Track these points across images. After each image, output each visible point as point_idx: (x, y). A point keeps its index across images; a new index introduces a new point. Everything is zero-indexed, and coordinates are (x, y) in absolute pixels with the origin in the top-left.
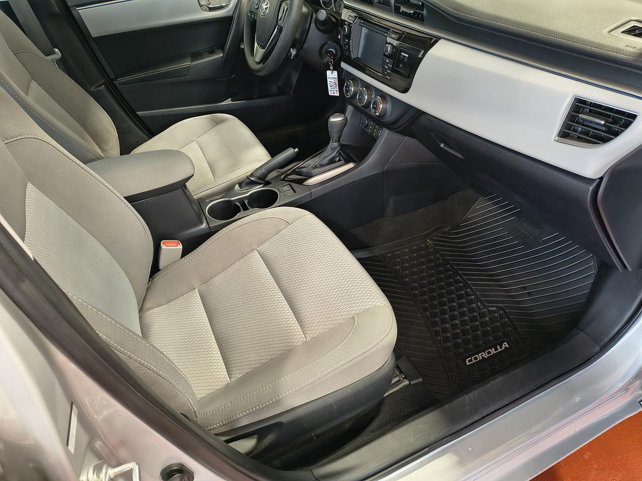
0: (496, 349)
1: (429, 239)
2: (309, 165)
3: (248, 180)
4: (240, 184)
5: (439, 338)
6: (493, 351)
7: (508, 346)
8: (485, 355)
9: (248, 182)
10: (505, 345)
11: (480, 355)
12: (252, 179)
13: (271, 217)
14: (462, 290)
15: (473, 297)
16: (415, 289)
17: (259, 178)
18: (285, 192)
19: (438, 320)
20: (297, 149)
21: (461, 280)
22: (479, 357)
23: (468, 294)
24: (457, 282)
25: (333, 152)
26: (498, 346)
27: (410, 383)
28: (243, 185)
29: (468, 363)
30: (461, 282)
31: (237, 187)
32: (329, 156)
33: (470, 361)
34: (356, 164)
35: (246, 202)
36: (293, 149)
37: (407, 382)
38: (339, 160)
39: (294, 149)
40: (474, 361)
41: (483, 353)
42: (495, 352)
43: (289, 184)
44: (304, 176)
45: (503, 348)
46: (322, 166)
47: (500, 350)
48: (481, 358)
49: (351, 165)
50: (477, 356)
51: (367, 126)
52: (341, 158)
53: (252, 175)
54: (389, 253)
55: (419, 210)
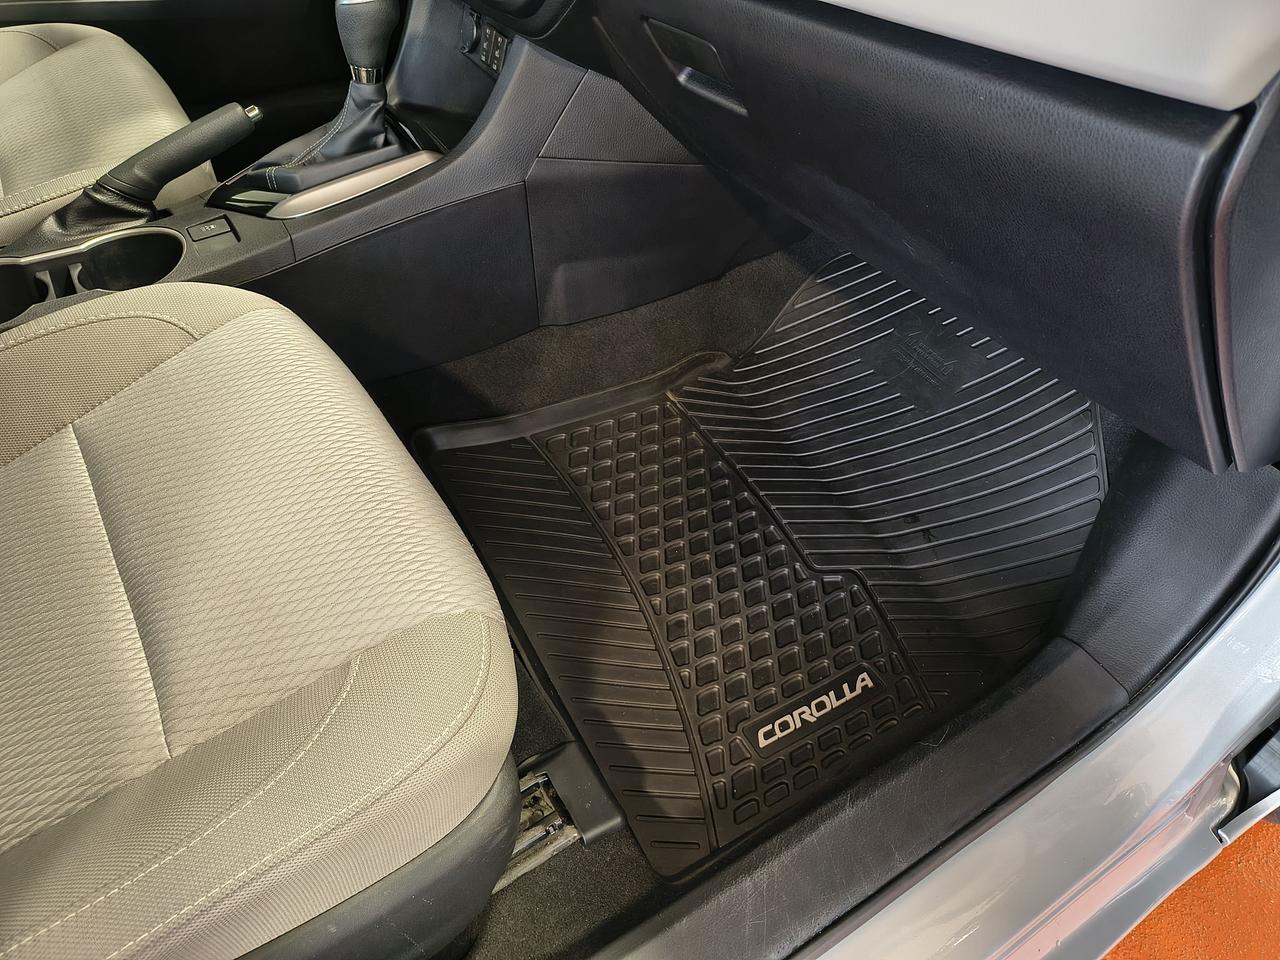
0: (840, 695)
1: (671, 391)
2: (290, 158)
3: (87, 202)
4: (61, 215)
5: (686, 672)
6: (831, 701)
7: (870, 684)
8: (810, 714)
9: (89, 210)
10: (864, 680)
11: (796, 713)
12: (99, 197)
13: (132, 313)
14: (754, 529)
15: (783, 547)
16: (627, 529)
17: (126, 196)
18: (207, 240)
19: (685, 616)
20: (257, 111)
21: (753, 500)
22: (794, 721)
23: (769, 541)
24: (742, 506)
25: (363, 116)
26: (845, 686)
27: (581, 839)
28: (70, 218)
29: (763, 743)
30: (751, 507)
31: (51, 225)
32: (351, 127)
33: (767, 735)
34: (441, 156)
35: (76, 271)
36: (240, 108)
37: (571, 834)
38: (387, 143)
39: (244, 107)
40: (779, 735)
41: (805, 708)
42: (836, 704)
43: (225, 217)
44: (273, 191)
45: (859, 690)
46: (330, 159)
47: (849, 696)
48: (799, 725)
49: (422, 159)
50: (788, 718)
51: (475, 46)
52: (392, 137)
53: (99, 186)
54: (559, 430)
55: (643, 310)
